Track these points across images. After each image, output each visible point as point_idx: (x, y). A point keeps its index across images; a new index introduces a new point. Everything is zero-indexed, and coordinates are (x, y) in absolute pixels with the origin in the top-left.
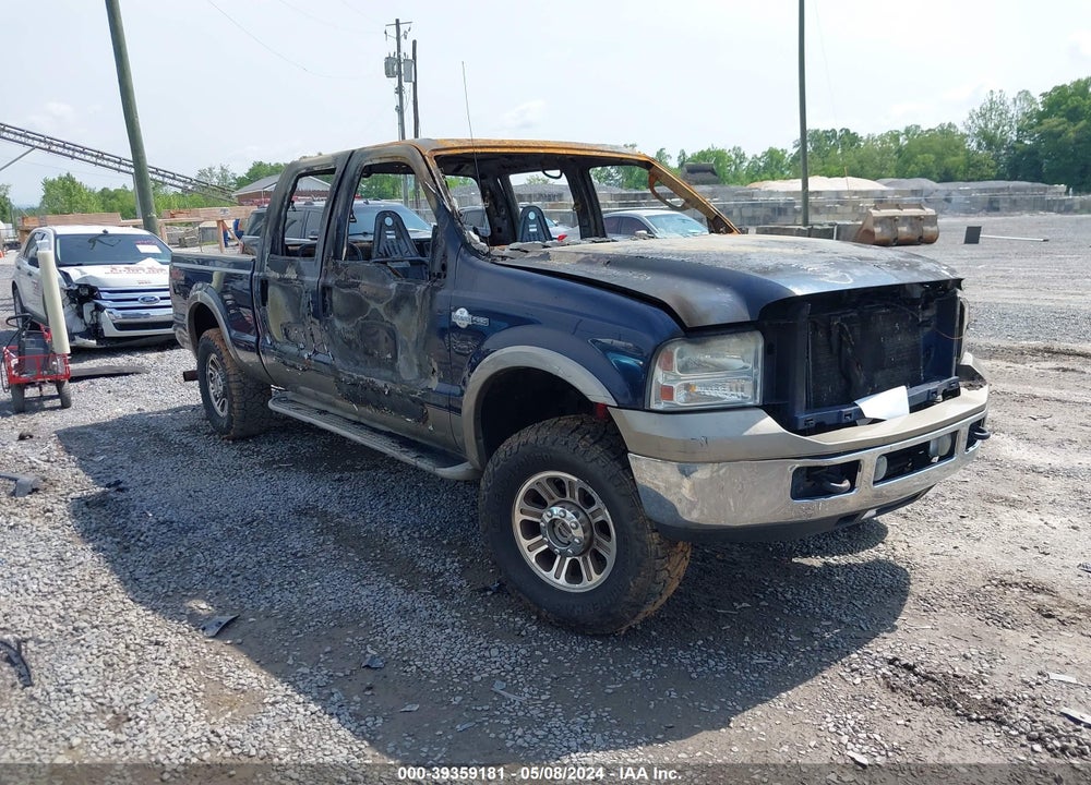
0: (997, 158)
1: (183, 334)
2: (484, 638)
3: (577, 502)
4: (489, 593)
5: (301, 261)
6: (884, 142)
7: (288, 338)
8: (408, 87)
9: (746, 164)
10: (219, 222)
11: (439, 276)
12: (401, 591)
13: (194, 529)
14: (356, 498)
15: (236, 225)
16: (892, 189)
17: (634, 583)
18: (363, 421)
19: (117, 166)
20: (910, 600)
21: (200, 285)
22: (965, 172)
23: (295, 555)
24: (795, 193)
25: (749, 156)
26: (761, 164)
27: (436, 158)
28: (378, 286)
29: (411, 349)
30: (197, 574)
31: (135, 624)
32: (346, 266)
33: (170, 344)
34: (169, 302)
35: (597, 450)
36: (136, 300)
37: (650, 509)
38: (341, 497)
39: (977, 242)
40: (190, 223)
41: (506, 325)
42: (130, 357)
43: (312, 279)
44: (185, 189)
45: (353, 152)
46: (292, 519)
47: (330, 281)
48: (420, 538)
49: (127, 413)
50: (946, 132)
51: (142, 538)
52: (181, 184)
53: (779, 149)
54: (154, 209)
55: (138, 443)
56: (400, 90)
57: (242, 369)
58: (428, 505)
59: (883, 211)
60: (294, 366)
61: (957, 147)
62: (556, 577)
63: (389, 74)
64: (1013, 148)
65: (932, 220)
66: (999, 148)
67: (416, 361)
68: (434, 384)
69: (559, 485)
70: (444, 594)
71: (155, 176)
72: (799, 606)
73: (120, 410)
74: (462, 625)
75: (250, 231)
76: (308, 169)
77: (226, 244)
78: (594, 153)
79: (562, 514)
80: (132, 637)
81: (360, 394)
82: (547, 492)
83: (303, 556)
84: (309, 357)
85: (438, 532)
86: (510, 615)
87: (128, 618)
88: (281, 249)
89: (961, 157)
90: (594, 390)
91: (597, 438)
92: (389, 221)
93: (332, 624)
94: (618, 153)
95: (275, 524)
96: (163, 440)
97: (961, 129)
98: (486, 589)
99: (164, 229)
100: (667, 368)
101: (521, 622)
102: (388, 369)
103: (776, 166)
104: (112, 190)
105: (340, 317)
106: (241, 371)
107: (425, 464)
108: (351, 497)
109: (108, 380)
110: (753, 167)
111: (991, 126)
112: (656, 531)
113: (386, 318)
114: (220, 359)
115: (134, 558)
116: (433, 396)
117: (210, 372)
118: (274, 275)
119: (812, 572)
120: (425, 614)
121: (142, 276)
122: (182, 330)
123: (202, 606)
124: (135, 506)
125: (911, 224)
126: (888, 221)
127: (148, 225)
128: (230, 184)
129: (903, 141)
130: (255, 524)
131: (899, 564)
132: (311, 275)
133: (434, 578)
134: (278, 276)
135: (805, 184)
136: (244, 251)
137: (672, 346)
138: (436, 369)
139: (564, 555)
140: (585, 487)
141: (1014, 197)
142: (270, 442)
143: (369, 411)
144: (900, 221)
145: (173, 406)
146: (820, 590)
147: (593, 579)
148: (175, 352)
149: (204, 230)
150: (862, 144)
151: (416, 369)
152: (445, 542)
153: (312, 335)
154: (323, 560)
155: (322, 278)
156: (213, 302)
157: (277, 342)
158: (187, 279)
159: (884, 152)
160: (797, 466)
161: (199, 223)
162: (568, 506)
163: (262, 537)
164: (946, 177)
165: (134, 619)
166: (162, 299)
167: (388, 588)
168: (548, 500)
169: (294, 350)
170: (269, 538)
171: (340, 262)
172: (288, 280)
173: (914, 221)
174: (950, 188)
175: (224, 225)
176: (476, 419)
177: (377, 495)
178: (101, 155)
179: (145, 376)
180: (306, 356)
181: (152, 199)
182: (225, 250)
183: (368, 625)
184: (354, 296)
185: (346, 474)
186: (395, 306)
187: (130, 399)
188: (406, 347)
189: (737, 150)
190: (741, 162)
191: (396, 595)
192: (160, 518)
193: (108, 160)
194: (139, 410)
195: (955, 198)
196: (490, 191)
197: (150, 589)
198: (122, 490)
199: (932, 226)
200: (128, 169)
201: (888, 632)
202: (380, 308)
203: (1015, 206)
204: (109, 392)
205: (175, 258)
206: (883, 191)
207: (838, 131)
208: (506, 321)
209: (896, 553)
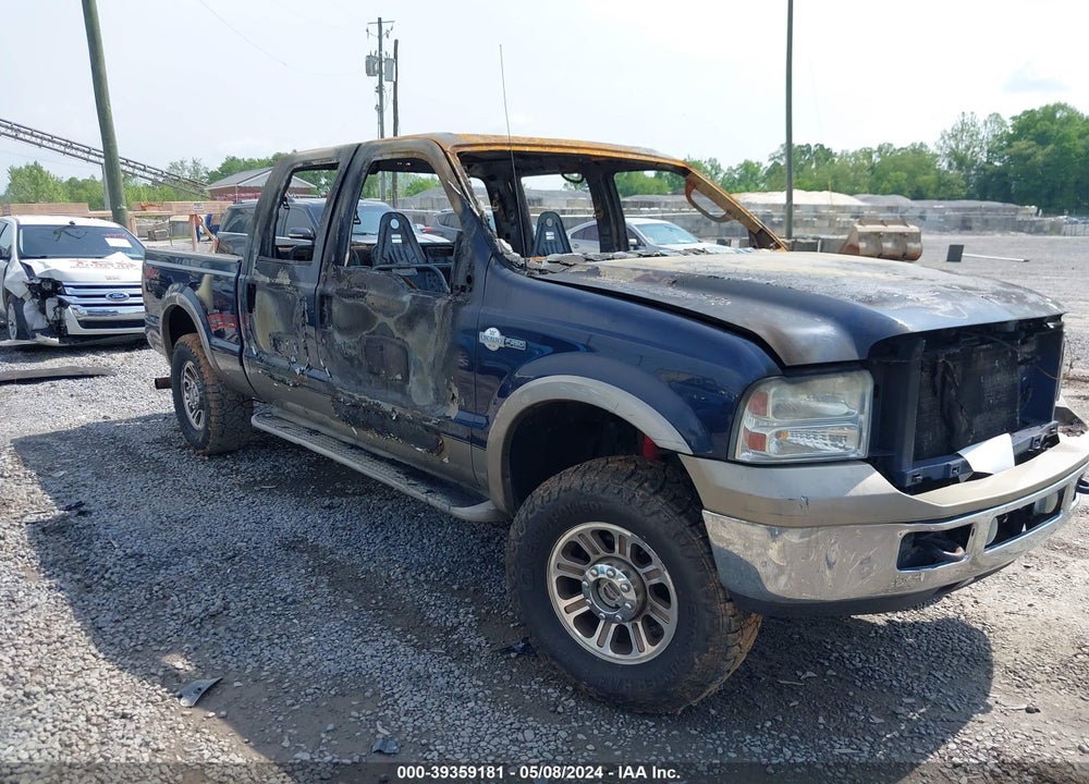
0: (966, 178)
1: (157, 336)
2: (515, 714)
3: (628, 558)
4: (513, 655)
5: (297, 266)
6: (857, 159)
7: (276, 349)
8: (388, 86)
9: (721, 175)
10: (192, 216)
11: (463, 289)
12: (410, 651)
13: (168, 565)
14: (351, 530)
15: (209, 219)
16: (868, 204)
17: (700, 660)
18: (361, 444)
19: (86, 155)
20: (997, 671)
21: (176, 286)
22: (936, 191)
23: (285, 599)
24: (774, 206)
25: (725, 168)
26: (736, 176)
27: (459, 154)
28: (387, 298)
29: (426, 370)
30: (172, 623)
31: (98, 689)
32: (350, 273)
33: (139, 343)
34: (140, 300)
35: (658, 502)
36: (104, 296)
37: (725, 575)
38: (333, 528)
39: (959, 261)
40: (160, 217)
41: (550, 349)
42: (96, 357)
43: (308, 286)
44: (155, 182)
45: (360, 145)
46: (280, 554)
47: (330, 289)
48: (426, 582)
49: (91, 420)
50: (918, 152)
51: (107, 576)
52: (152, 176)
53: (754, 162)
54: (124, 201)
55: (103, 457)
56: (380, 89)
57: (222, 379)
58: (433, 540)
59: (867, 226)
60: (283, 381)
61: (929, 167)
62: (598, 645)
63: (369, 73)
64: (983, 169)
65: (916, 237)
66: (969, 168)
67: (432, 385)
68: (453, 411)
69: (606, 538)
70: (460, 654)
71: (124, 167)
72: (872, 677)
73: (84, 417)
74: (486, 696)
75: (226, 226)
76: (305, 163)
77: (199, 238)
78: (630, 156)
79: (611, 573)
80: (94, 706)
81: (360, 416)
82: (591, 546)
83: (294, 602)
84: (302, 372)
85: (447, 574)
86: (540, 684)
87: (89, 681)
88: (271, 251)
89: (931, 177)
90: (662, 433)
91: (658, 487)
92: (395, 224)
93: (333, 692)
94: (655, 157)
95: (260, 560)
96: (130, 454)
97: (932, 149)
98: (509, 650)
99: (134, 222)
100: (760, 411)
101: (555, 695)
102: (397, 391)
103: (751, 180)
104: (80, 180)
105: (341, 330)
106: (220, 381)
107: (438, 501)
108: (344, 529)
109: (70, 382)
110: (728, 179)
111: (962, 146)
112: (730, 600)
113: (397, 334)
114: (197, 367)
115: (97, 601)
116: (451, 424)
117: (185, 380)
118: (263, 279)
119: (876, 632)
120: (441, 681)
121: (112, 272)
122: (156, 333)
123: (179, 663)
124: (98, 535)
125: (895, 241)
126: (874, 237)
127: (118, 217)
128: (203, 178)
129: (876, 159)
130: (237, 559)
131: (974, 625)
132: (308, 280)
133: (447, 634)
134: (268, 280)
135: (790, 197)
136: (219, 250)
137: (767, 386)
138: (457, 395)
139: (609, 620)
140: (641, 543)
141: (985, 217)
142: (249, 459)
143: (370, 435)
144: (885, 237)
145: (142, 414)
146: (891, 656)
147: (646, 651)
148: (144, 352)
149: (174, 224)
150: (836, 160)
151: (431, 394)
152: (455, 587)
153: (306, 348)
154: (317, 607)
155: (321, 286)
156: (190, 304)
157: (264, 353)
158: (161, 278)
159: (857, 169)
160: (907, 531)
161: (169, 216)
162: (616, 563)
163: (246, 576)
164: (918, 195)
165: (96, 683)
166: (131, 296)
167: (395, 646)
168: (590, 554)
169: (285, 363)
170: (254, 578)
171: (342, 269)
172: (279, 286)
173: (898, 237)
174: (925, 206)
175: (197, 220)
176: (504, 454)
177: (374, 526)
178: (69, 144)
179: (112, 379)
180: (298, 371)
181: (123, 190)
182: (198, 245)
183: (375, 694)
184: (357, 306)
185: (336, 500)
186: (410, 321)
187: (95, 404)
188: (421, 368)
189: (713, 162)
190: (716, 174)
191: (406, 657)
192: (128, 551)
193: (77, 149)
194: (104, 417)
195: (929, 215)
196: (500, 195)
197: (116, 641)
198: (83, 513)
199: (915, 243)
200: (97, 159)
201: (983, 712)
202: (390, 322)
203: (987, 226)
204: (72, 396)
205: (149, 255)
206: (859, 207)
207: (812, 146)
208: (551, 345)
209: (966, 611)
